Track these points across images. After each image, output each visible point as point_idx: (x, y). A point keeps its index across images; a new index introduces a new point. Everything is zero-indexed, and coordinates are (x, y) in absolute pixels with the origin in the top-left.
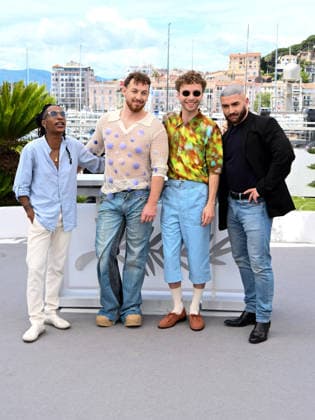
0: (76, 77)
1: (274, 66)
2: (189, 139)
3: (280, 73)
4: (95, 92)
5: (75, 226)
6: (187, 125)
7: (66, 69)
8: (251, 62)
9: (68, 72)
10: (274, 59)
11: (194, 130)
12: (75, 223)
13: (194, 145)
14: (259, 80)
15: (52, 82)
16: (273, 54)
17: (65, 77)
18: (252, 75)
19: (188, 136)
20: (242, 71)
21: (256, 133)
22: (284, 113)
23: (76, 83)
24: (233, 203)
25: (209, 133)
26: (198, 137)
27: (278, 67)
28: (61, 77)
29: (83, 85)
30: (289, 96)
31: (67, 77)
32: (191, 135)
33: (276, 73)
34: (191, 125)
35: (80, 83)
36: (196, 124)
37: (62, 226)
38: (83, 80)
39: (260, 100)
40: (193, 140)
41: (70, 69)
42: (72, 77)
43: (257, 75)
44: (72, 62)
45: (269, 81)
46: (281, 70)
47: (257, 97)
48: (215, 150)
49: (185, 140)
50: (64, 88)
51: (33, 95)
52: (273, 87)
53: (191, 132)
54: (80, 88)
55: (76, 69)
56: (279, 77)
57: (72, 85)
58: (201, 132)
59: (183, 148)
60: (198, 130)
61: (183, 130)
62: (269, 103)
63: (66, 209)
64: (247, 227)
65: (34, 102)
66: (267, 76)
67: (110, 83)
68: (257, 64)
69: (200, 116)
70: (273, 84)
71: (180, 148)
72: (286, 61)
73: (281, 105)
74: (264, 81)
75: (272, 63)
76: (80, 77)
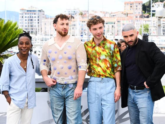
0: (34, 16)
1: (150, 8)
2: (102, 52)
3: (154, 13)
4: (45, 24)
5: (35, 106)
6: (99, 45)
7: (28, 11)
8: (137, 6)
9: (29, 12)
10: (150, 4)
11: (104, 47)
12: (35, 104)
13: (106, 56)
14: (142, 17)
15: (20, 18)
16: (150, 2)
17: (27, 16)
18: (137, 14)
19: (101, 51)
20: (132, 12)
21: (144, 52)
22: (157, 36)
23: (34, 19)
24: (131, 92)
25: (112, 48)
26: (107, 51)
27: (152, 9)
28: (25, 15)
30: (159, 26)
31: (29, 15)
32: (103, 51)
33: (151, 13)
34: (102, 45)
35: (37, 19)
36: (104, 44)
37: (28, 106)
39: (143, 29)
40: (105, 53)
41: (31, 11)
42: (32, 15)
43: (141, 14)
44: (32, 7)
45: (148, 17)
46: (154, 11)
47: (141, 26)
48: (116, 58)
49: (100, 54)
50: (27, 22)
51: (9, 28)
52: (150, 21)
53: (102, 49)
54: (37, 21)
55: (34, 11)
56: (153, 15)
57: (31, 20)
58: (108, 48)
59: (99, 59)
60: (106, 47)
61: (97, 48)
62: (148, 30)
63: (30, 95)
64: (139, 106)
65: (10, 32)
66: (146, 14)
68: (140, 7)
69: (105, 39)
70: (150, 19)
71: (97, 59)
72: (157, 6)
73: (155, 32)
74: (145, 17)
75: (149, 6)
76: (37, 16)
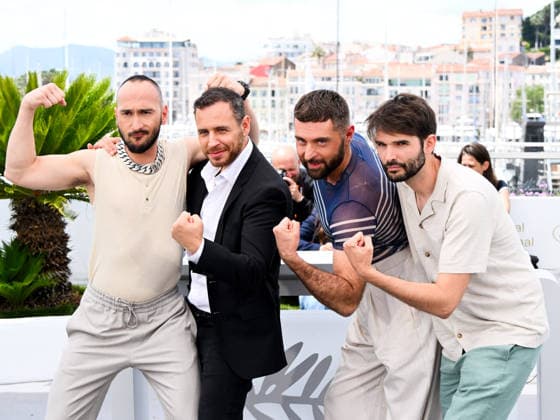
0: (162, 60)
1: (549, 33)
4: (201, 87)
7: (142, 44)
8: (503, 26)
9: (148, 50)
10: (548, 20)
14: (519, 61)
15: (116, 70)
16: (547, 11)
17: (140, 60)
20: (487, 44)
23: (163, 70)
27: (555, 35)
28: (133, 60)
29: (176, 75)
31: (146, 60)
33: (553, 47)
35: (171, 70)
38: (176, 64)
39: (524, 100)
41: (152, 44)
42: (155, 57)
43: (517, 51)
44: (155, 31)
45: (541, 61)
47: (519, 94)
51: (86, 98)
52: (548, 75)
54: (171, 79)
55: (162, 44)
56: (559, 55)
57: (155, 75)
62: (541, 104)
65: (89, 111)
66: (536, 53)
67: (231, 70)
68: (515, 30)
70: (548, 67)
74: (530, 62)
75: (545, 27)
76: (170, 60)
